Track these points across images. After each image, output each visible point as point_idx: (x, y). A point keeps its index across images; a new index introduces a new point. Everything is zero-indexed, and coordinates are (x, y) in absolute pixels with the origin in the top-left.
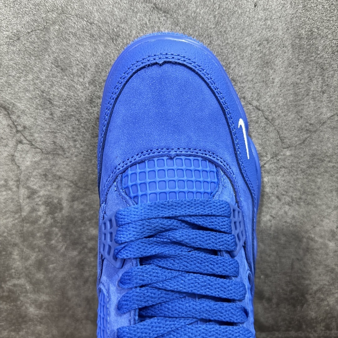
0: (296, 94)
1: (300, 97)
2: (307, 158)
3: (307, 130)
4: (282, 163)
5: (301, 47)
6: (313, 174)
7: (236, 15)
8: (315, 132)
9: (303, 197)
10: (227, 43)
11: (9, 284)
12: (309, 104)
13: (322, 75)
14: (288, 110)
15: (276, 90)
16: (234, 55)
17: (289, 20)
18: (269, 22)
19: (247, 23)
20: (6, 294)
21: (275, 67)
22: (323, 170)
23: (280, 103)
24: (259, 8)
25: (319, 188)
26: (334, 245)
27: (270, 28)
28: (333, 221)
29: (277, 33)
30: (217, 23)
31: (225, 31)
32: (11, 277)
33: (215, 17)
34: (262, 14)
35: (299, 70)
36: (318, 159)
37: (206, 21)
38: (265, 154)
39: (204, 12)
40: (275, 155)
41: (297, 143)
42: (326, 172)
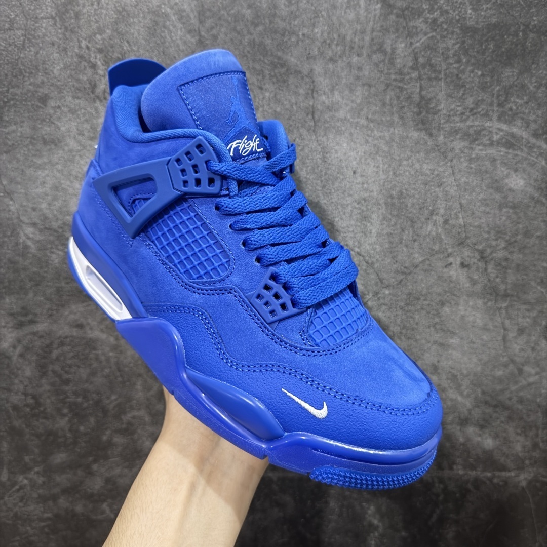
0: (391, 243)
1: (394, 245)
2: (404, 297)
3: (402, 272)
4: (382, 301)
5: (393, 204)
6: (410, 311)
7: (339, 180)
8: (410, 274)
9: (404, 331)
10: (332, 202)
11: (129, 415)
12: (403, 250)
13: (412, 227)
14: (385, 256)
15: (373, 239)
16: (337, 211)
17: (382, 184)
18: (365, 186)
19: (348, 186)
20: (124, 426)
21: (372, 221)
22: (419, 307)
23: (378, 250)
24: (357, 175)
25: (417, 324)
26: (437, 379)
27: (366, 190)
28: (433, 355)
29: (372, 194)
30: (324, 187)
31: (330, 193)
32: (132, 408)
33: (322, 181)
34: (360, 180)
35: (392, 223)
36: (414, 297)
37: (315, 185)
38: (367, 293)
39: (313, 178)
40: (376, 294)
41: (395, 283)
42: (422, 309)
